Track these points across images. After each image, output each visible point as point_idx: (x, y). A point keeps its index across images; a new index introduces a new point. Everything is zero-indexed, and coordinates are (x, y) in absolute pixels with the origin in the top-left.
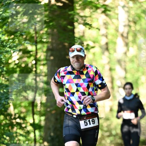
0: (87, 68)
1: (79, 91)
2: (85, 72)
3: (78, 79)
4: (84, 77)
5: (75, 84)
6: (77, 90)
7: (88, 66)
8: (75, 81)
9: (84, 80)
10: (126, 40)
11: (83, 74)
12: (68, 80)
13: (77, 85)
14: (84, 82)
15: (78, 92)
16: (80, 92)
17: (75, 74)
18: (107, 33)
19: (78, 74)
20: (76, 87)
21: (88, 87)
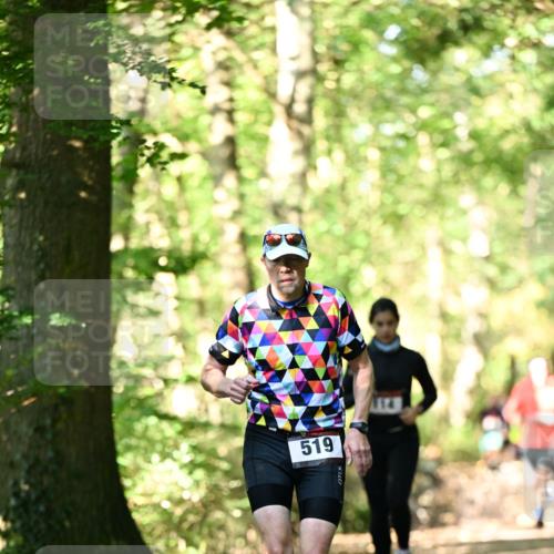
0: (318, 297)
1: (297, 367)
2: (312, 309)
3: (296, 332)
4: (312, 324)
5: (289, 346)
6: (294, 365)
7: (320, 292)
8: (287, 337)
9: (312, 333)
10: (306, 130)
11: (309, 315)
12: (265, 335)
13: (293, 348)
14: (313, 339)
15: (297, 370)
16: (303, 370)
17: (283, 316)
18: (231, 100)
19: (291, 316)
20: (290, 355)
21: (326, 355)
